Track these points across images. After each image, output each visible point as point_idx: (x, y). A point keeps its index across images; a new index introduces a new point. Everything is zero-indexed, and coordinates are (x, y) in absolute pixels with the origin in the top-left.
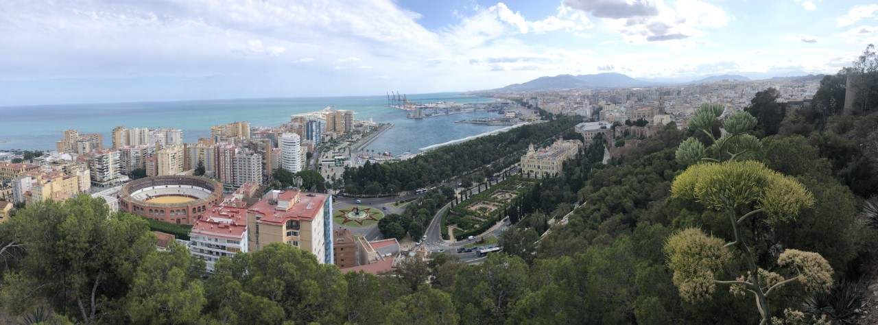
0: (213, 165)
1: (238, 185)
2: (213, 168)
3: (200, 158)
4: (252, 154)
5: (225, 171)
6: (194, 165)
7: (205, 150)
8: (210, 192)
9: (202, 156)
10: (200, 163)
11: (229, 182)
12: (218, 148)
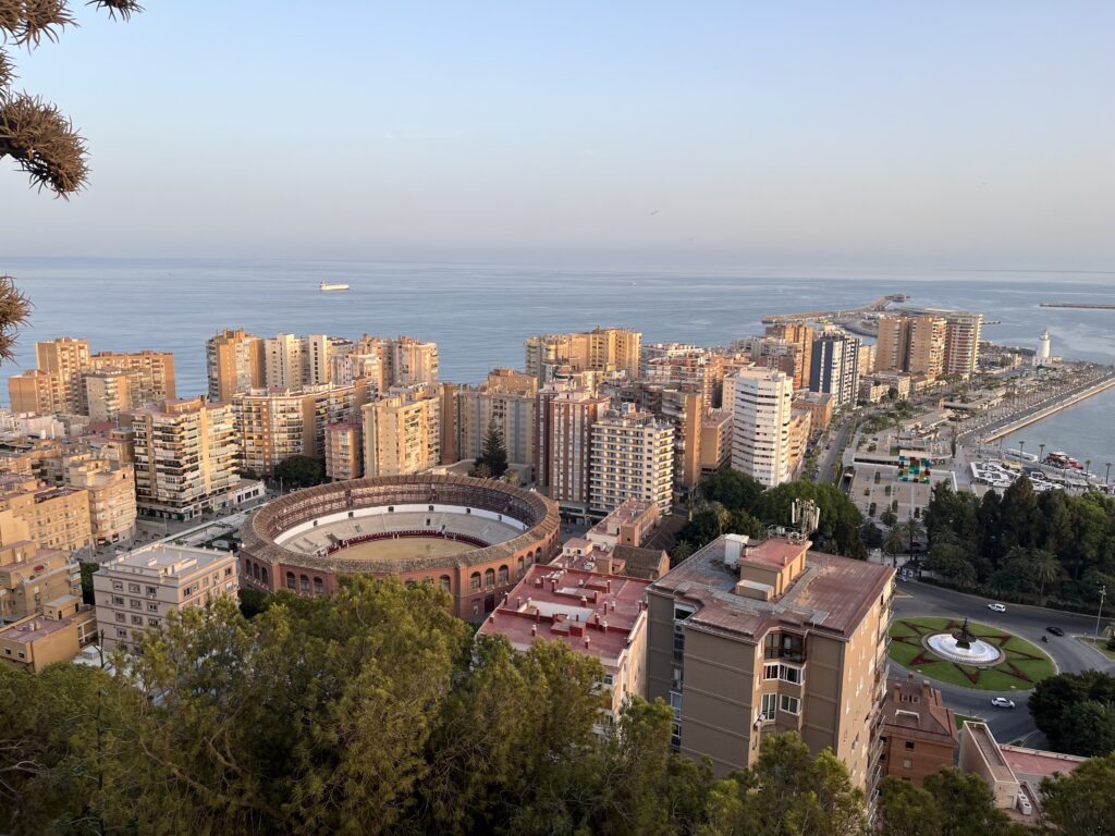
0: (529, 447)
1: (603, 508)
2: (529, 455)
3: (492, 426)
4: (646, 423)
5: (566, 466)
6: (474, 446)
7: (509, 405)
8: (519, 524)
9: (498, 421)
10: (494, 440)
11: (577, 498)
12: (548, 400)
